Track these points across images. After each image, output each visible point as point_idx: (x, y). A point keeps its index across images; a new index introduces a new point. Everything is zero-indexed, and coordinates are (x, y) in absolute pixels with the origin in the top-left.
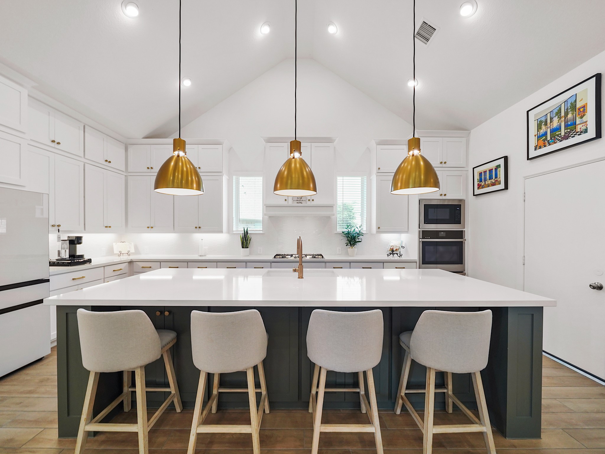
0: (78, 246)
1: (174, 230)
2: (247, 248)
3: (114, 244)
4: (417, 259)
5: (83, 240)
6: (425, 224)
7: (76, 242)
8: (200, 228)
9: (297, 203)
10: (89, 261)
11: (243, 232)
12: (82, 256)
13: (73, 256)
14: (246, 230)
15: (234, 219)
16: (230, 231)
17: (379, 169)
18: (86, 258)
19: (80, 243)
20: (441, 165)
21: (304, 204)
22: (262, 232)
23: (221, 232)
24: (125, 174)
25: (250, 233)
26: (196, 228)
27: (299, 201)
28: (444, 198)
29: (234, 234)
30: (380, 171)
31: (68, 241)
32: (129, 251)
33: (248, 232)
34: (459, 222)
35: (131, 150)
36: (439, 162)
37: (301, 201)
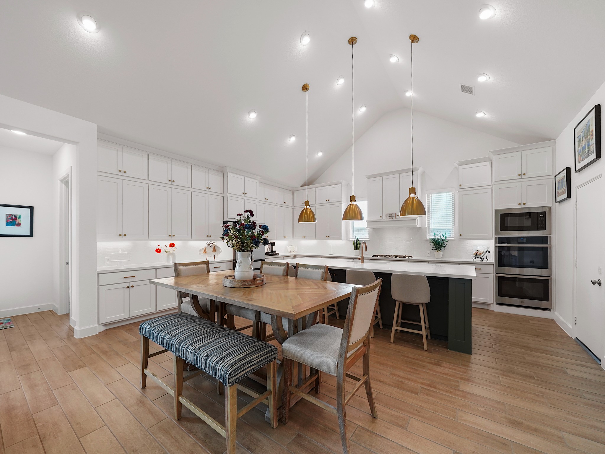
0: (274, 246)
1: (315, 238)
2: (358, 250)
3: (288, 246)
4: (493, 262)
5: (276, 243)
6: (502, 231)
7: (273, 245)
8: (329, 237)
9: (389, 218)
10: (278, 254)
11: (355, 239)
12: (275, 251)
13: (272, 251)
14: (357, 238)
15: (350, 231)
16: (347, 238)
17: (460, 185)
18: (277, 252)
19: (274, 245)
20: (520, 177)
21: (394, 219)
22: (368, 239)
23: (341, 239)
24: (292, 208)
25: (360, 240)
26: (327, 237)
27: (390, 217)
28: (524, 206)
29: (350, 241)
30: (461, 187)
31: (270, 244)
32: (294, 251)
33: (359, 239)
34: (544, 229)
35: (295, 194)
36: (517, 174)
37: (391, 217)
